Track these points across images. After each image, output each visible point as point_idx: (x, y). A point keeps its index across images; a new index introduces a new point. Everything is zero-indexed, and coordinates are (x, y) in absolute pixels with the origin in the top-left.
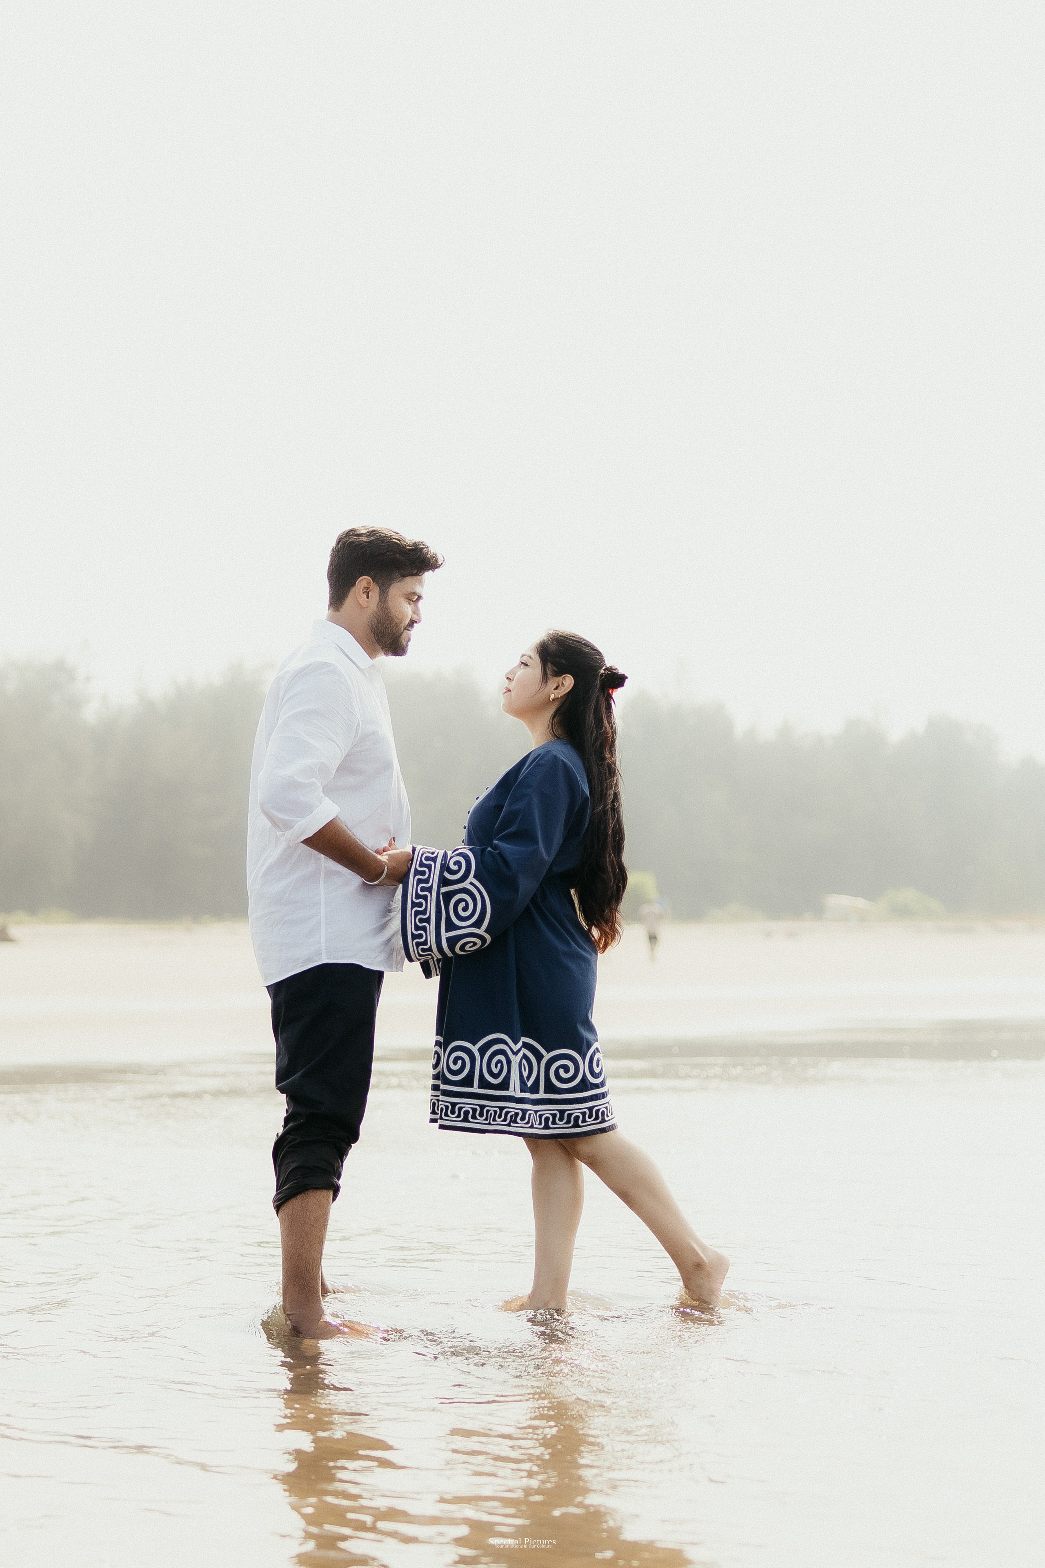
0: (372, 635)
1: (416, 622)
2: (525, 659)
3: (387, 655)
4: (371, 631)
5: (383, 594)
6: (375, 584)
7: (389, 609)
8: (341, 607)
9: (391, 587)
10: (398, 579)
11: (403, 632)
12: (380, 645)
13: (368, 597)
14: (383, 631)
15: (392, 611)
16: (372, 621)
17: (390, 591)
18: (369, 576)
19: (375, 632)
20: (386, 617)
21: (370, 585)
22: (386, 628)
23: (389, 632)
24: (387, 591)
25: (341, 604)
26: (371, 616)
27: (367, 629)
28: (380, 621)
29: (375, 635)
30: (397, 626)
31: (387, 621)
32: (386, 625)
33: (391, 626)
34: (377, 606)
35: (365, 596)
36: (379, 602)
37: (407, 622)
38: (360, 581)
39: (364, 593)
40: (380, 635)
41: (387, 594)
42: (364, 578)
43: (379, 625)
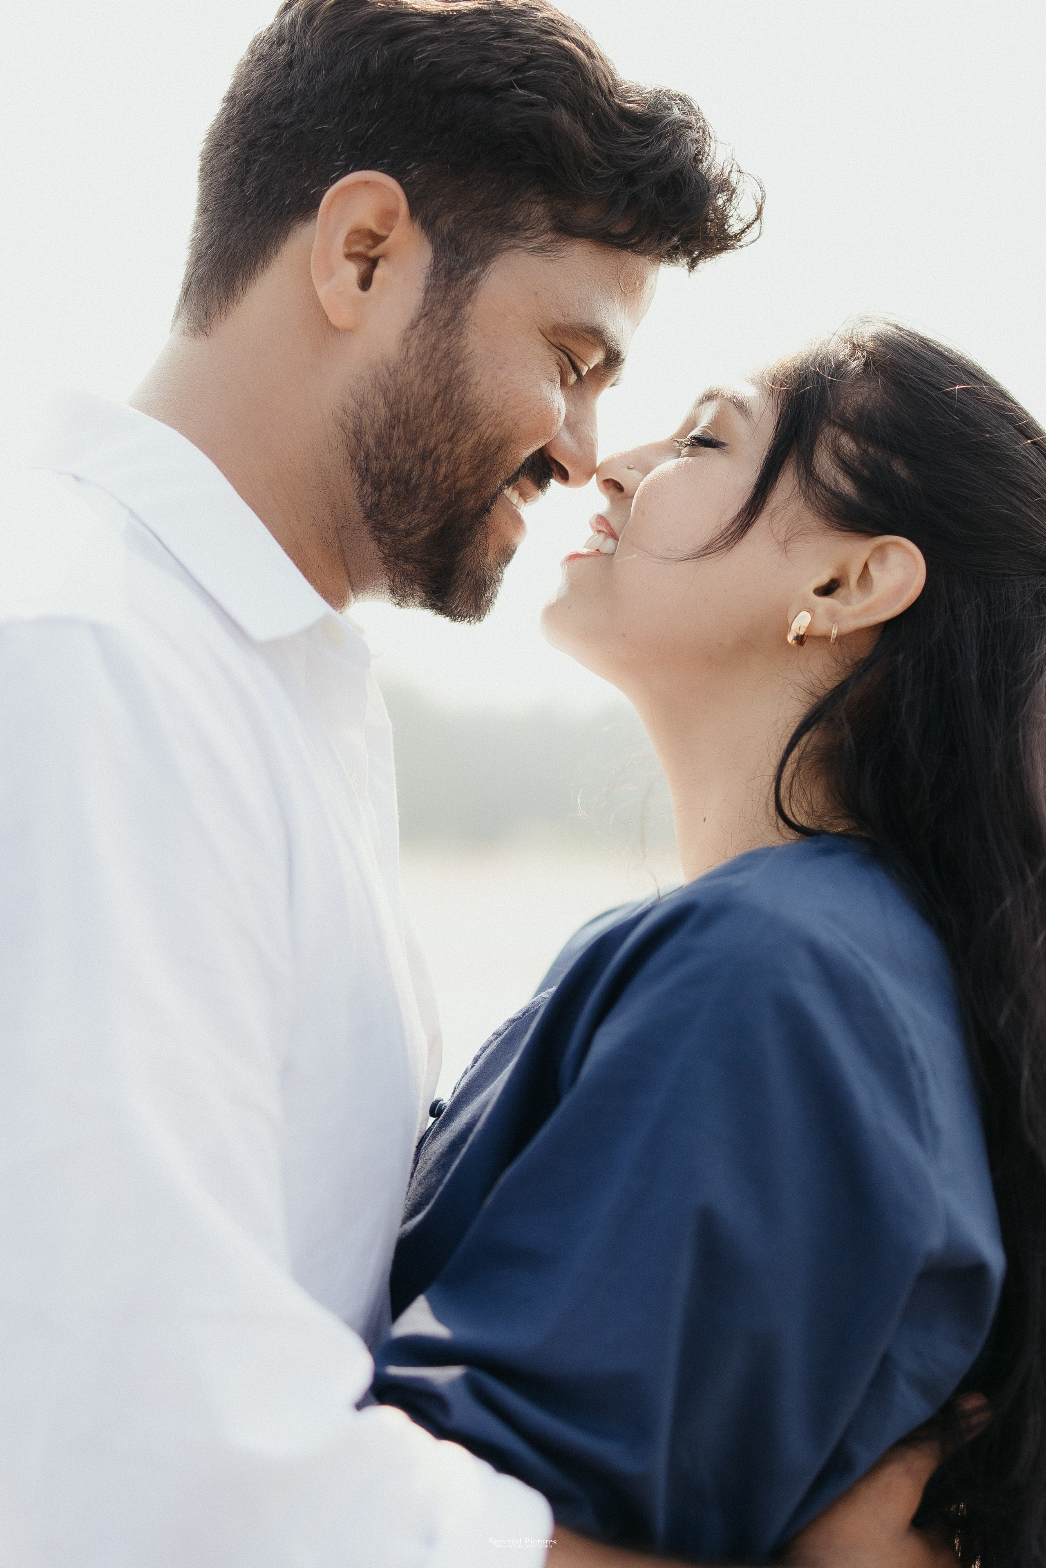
4: (349, 462)
5: (448, 287)
6: (417, 226)
7: (461, 366)
8: (223, 317)
9: (492, 266)
10: (535, 237)
11: (494, 498)
12: (379, 540)
13: (365, 283)
14: (411, 471)
15: (474, 380)
16: (362, 405)
17: (485, 280)
18: (400, 181)
19: (367, 470)
20: (439, 404)
21: (391, 229)
22: (424, 457)
23: (436, 479)
24: (468, 278)
25: (229, 301)
26: (365, 381)
27: (330, 446)
28: (402, 415)
29: (363, 482)
30: (484, 460)
31: (439, 423)
32: (432, 444)
33: (453, 454)
34: (406, 340)
35: (352, 271)
36: (418, 321)
37: (527, 452)
38: (345, 189)
39: (350, 256)
40: (389, 488)
41: (470, 294)
42: (367, 183)
43: (395, 435)
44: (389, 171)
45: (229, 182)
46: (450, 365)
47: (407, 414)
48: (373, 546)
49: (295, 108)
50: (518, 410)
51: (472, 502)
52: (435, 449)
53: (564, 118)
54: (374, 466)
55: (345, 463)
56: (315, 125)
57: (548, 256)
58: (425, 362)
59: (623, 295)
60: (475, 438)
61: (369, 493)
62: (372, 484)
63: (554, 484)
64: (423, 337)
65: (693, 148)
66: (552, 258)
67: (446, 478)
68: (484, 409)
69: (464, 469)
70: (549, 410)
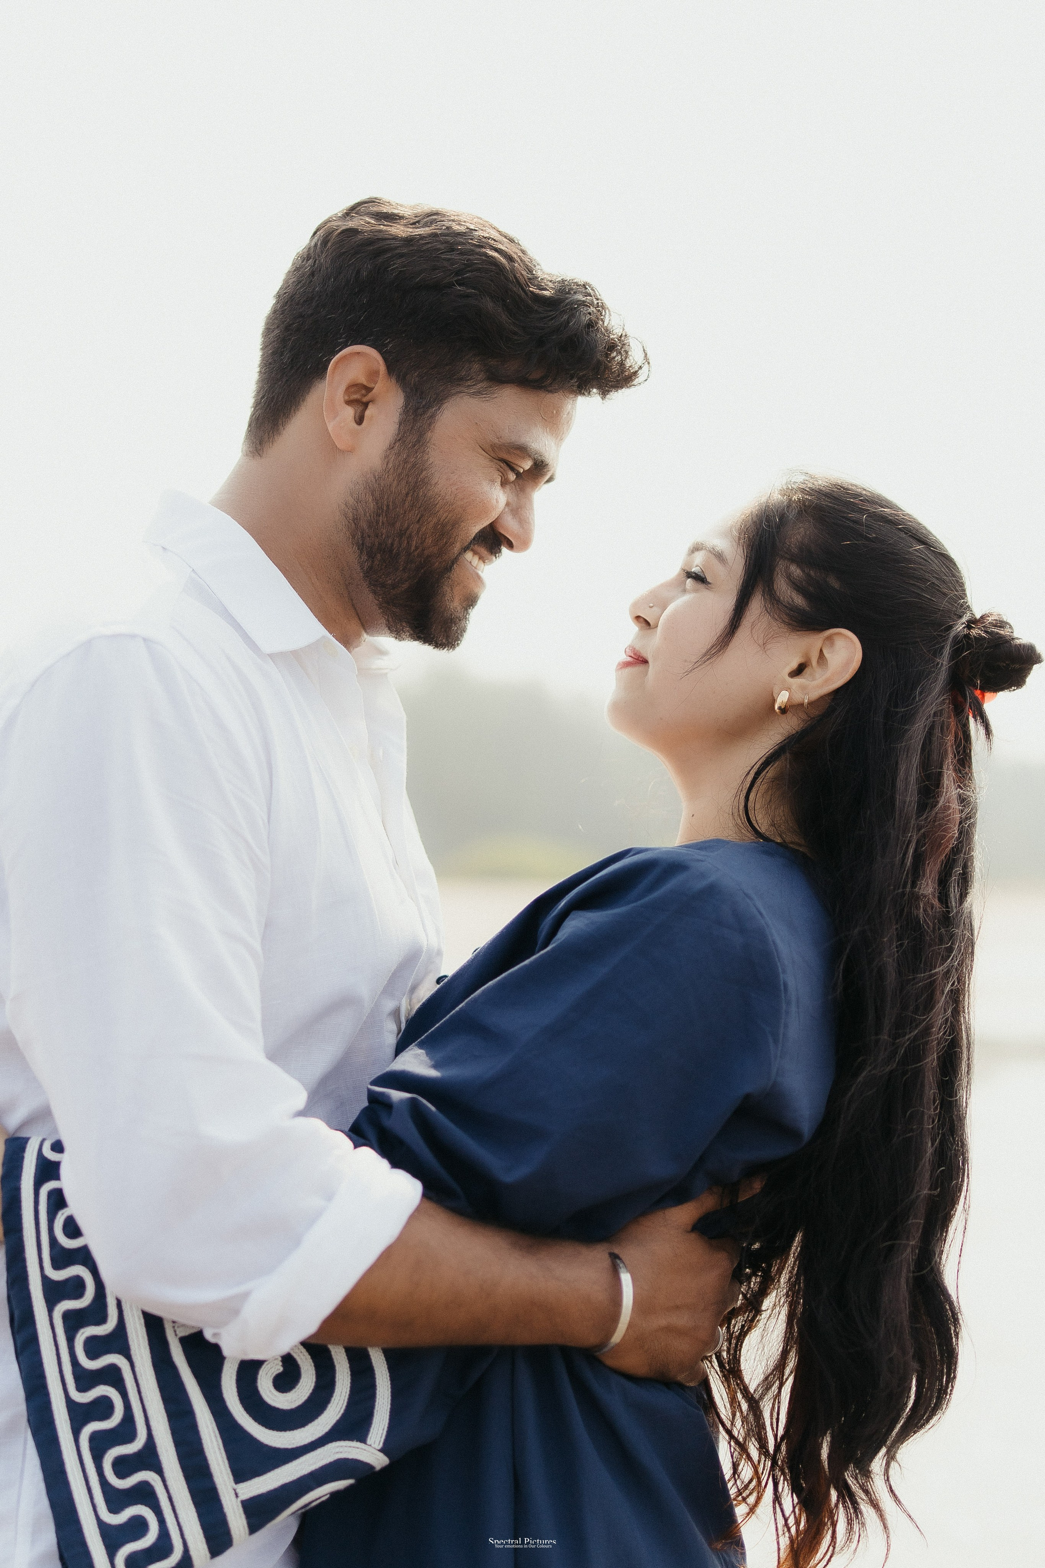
0: (352, 557)
1: (510, 546)
2: (697, 563)
3: (398, 633)
4: (351, 540)
5: (415, 421)
6: (394, 381)
7: (424, 473)
8: (271, 444)
9: (445, 406)
10: (474, 385)
11: (455, 560)
12: (375, 593)
13: (360, 420)
14: (392, 544)
15: (433, 482)
16: (358, 501)
17: (440, 415)
18: (380, 351)
19: (363, 544)
20: (409, 498)
21: (376, 383)
22: (401, 534)
23: (410, 549)
24: (429, 414)
25: (275, 433)
26: (359, 485)
27: (337, 528)
28: (385, 506)
29: (361, 553)
30: (442, 535)
31: (410, 511)
32: (406, 525)
33: (420, 531)
34: (386, 457)
35: (349, 412)
36: (394, 444)
37: (476, 529)
38: (344, 358)
39: (349, 403)
40: (379, 556)
41: (430, 425)
42: (358, 353)
43: (381, 520)
44: (373, 346)
45: (273, 353)
46: (417, 472)
47: (388, 506)
48: (371, 596)
49: (314, 304)
50: (465, 501)
51: (437, 563)
52: (408, 528)
53: (488, 304)
54: (368, 542)
55: (348, 540)
56: (327, 315)
57: (485, 397)
58: (399, 471)
59: (544, 421)
60: (435, 520)
61: (365, 560)
62: (367, 554)
63: (505, 550)
64: (398, 454)
65: (585, 319)
66: (488, 399)
67: (417, 548)
68: (441, 500)
69: (429, 541)
70: (488, 500)
